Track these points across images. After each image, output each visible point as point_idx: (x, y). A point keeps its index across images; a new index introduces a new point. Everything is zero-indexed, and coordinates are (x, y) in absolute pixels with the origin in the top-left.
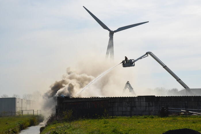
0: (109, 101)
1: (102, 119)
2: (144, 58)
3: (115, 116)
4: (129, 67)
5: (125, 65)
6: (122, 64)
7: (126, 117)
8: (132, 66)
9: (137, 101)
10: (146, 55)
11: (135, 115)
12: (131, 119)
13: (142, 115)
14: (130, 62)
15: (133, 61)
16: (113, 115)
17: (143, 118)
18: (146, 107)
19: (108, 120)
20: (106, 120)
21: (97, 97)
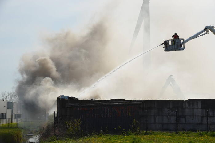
0: (141, 106)
1: (130, 134)
2: (200, 36)
3: (151, 132)
4: (175, 51)
5: (169, 48)
6: (164, 46)
7: (169, 133)
8: (180, 50)
9: (187, 108)
10: (205, 32)
11: (183, 130)
12: (177, 137)
13: (196, 131)
14: (177, 43)
15: (182, 41)
16: (147, 129)
17: (198, 136)
18: (202, 117)
19: (138, 136)
20: (135, 136)
21: (122, 100)
